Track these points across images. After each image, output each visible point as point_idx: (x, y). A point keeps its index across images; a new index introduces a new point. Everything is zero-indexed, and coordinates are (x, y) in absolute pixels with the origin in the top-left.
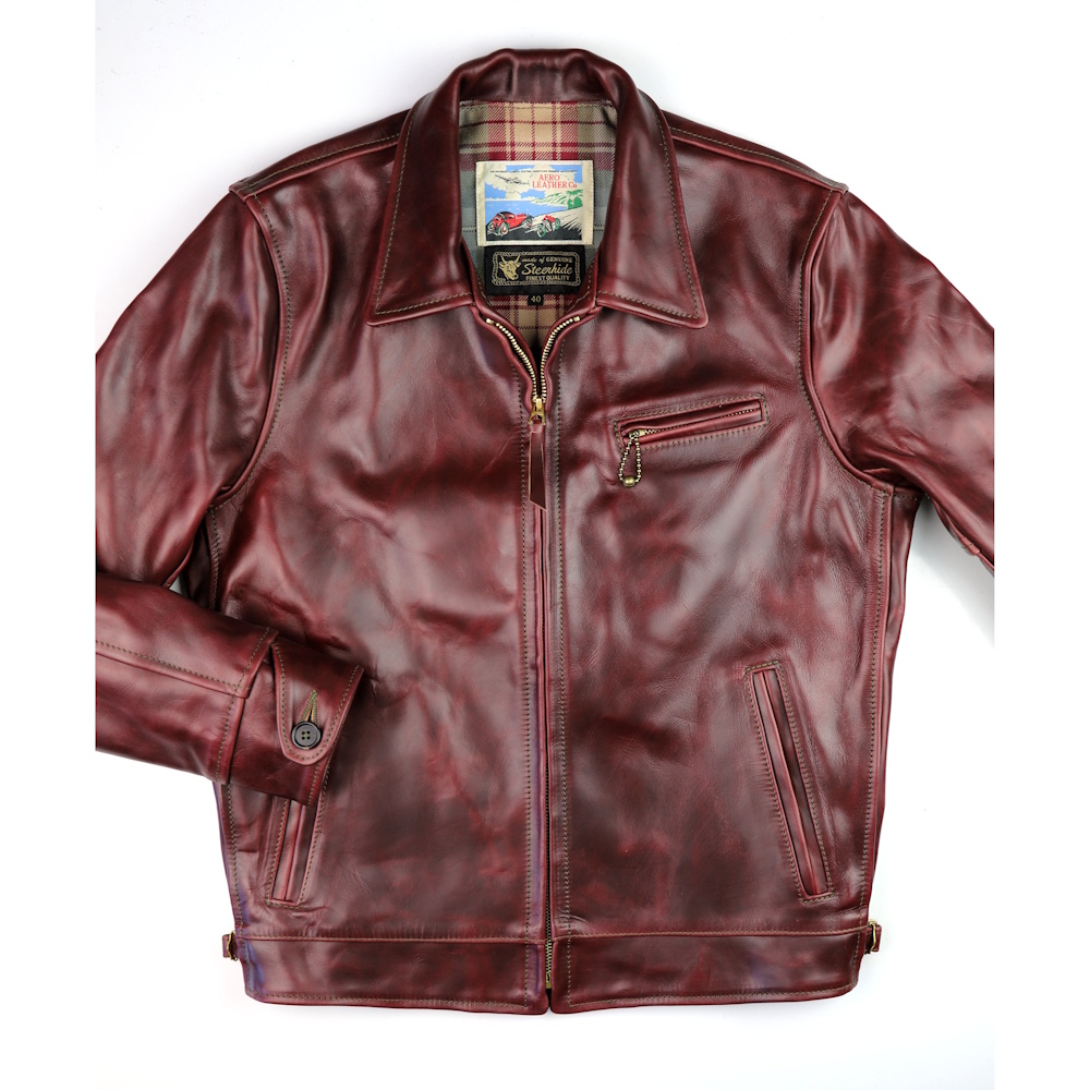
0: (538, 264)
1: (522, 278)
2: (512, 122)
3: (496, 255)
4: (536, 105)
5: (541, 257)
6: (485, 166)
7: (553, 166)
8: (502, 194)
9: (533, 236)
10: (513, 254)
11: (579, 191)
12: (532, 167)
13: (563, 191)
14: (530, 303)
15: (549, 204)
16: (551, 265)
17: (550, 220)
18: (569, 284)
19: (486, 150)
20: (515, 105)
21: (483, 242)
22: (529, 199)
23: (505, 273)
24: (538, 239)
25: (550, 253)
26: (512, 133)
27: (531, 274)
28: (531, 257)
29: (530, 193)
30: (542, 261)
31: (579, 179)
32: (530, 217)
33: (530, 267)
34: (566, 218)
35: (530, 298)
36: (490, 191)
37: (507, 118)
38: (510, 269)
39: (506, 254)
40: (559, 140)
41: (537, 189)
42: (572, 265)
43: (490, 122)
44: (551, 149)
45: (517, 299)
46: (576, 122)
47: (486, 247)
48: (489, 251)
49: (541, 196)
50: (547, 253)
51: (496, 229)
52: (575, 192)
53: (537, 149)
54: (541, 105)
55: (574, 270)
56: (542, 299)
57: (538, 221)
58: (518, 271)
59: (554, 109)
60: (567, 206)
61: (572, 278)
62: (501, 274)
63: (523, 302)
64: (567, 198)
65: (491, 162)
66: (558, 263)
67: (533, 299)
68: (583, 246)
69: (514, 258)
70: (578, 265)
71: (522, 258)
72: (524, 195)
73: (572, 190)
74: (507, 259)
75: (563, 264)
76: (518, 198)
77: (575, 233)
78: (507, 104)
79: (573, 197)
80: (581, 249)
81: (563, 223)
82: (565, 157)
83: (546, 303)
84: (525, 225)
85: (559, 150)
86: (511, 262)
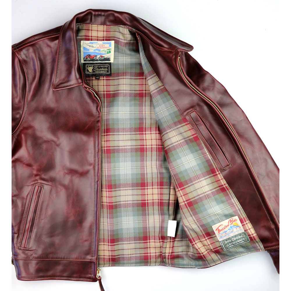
0: (98, 68)
1: (94, 72)
2: (92, 30)
3: (86, 65)
4: (99, 26)
5: (99, 66)
6: (83, 42)
7: (103, 43)
8: (88, 50)
9: (97, 60)
10: (91, 65)
11: (110, 49)
12: (97, 43)
13: (106, 49)
14: (96, 79)
15: (102, 53)
16: (102, 68)
17: (102, 57)
18: (107, 73)
19: (84, 37)
20: (93, 25)
21: (82, 62)
22: (96, 51)
23: (89, 70)
24: (98, 61)
25: (102, 65)
26: (91, 33)
27: (96, 71)
28: (96, 66)
29: (96, 50)
30: (99, 67)
31: (110, 46)
32: (96, 56)
33: (96, 69)
34: (106, 56)
35: (96, 77)
37: (90, 29)
38: (90, 69)
40: (105, 36)
41: (98, 49)
42: (108, 68)
43: (85, 30)
44: (103, 38)
45: (92, 78)
47: (83, 63)
48: (84, 64)
49: (99, 50)
50: (101, 65)
51: (87, 59)
52: (109, 50)
53: (98, 38)
54: (100, 26)
55: (108, 69)
56: (99, 77)
57: (98, 57)
58: (93, 70)
59: (104, 27)
60: (107, 53)
61: (108, 71)
62: (88, 71)
63: (94, 79)
64: (107, 51)
65: (85, 41)
66: (104, 67)
67: (97, 78)
68: (111, 63)
69: (91, 66)
70: (109, 68)
71: (94, 66)
72: (94, 50)
73: (108, 49)
74: (90, 66)
75: (105, 68)
76: (93, 51)
77: (108, 59)
78: (90, 25)
79: (108, 51)
80: (110, 64)
81: (105, 57)
82: (106, 40)
83: (100, 78)
84: (95, 58)
85: (105, 38)
86: (91, 67)
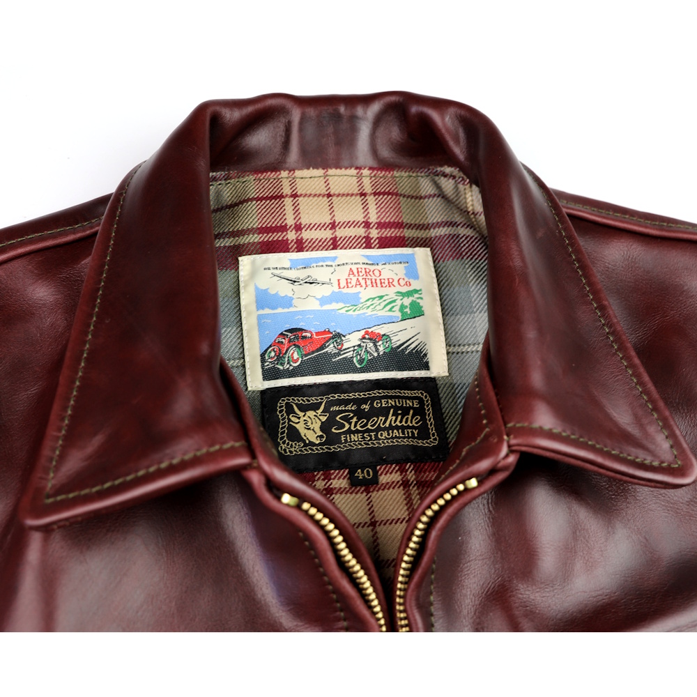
0: (360, 414)
1: (331, 439)
2: (295, 196)
3: (282, 403)
4: (332, 172)
5: (364, 401)
6: (253, 262)
7: (367, 257)
8: (288, 302)
9: (347, 366)
10: (313, 400)
11: (416, 291)
12: (334, 259)
13: (390, 292)
14: (355, 483)
15: (369, 312)
16: (384, 412)
17: (374, 338)
18: (420, 443)
19: (255, 238)
20: (298, 173)
21: (256, 382)
22: (334, 306)
23: (303, 431)
24: (356, 371)
25: (382, 392)
26: (296, 211)
27: (349, 432)
28: (346, 402)
29: (334, 298)
30: (366, 407)
31: (412, 273)
32: (339, 335)
33: (348, 420)
34: (401, 333)
35: (352, 473)
36: (264, 300)
37: (287, 190)
38: (310, 425)
39: (299, 400)
40: (373, 218)
41: (345, 291)
42: (420, 412)
43: (258, 199)
44: (361, 232)
45: (327, 477)
46: (397, 194)
47: (263, 392)
48: (270, 397)
49: (354, 301)
50: (375, 393)
51: (279, 358)
52: (409, 294)
53: (340, 233)
54: (338, 171)
55: (423, 419)
56: (376, 473)
57: (352, 340)
58: (325, 427)
59: (360, 177)
60: (398, 314)
61: (423, 433)
62: (294, 435)
63: (340, 482)
64: (399, 303)
65: (264, 256)
66: (396, 408)
67: (359, 474)
68: (433, 380)
69: (315, 407)
70: (429, 411)
71: (330, 404)
72: (323, 301)
73: (405, 289)
74: (304, 409)
75: (405, 411)
76: (313, 305)
77: (418, 359)
78: (284, 174)
79: (407, 301)
80: (430, 385)
81: (397, 340)
82: (385, 243)
83: (384, 479)
84: (331, 348)
85: (374, 233)
86: (311, 413)
